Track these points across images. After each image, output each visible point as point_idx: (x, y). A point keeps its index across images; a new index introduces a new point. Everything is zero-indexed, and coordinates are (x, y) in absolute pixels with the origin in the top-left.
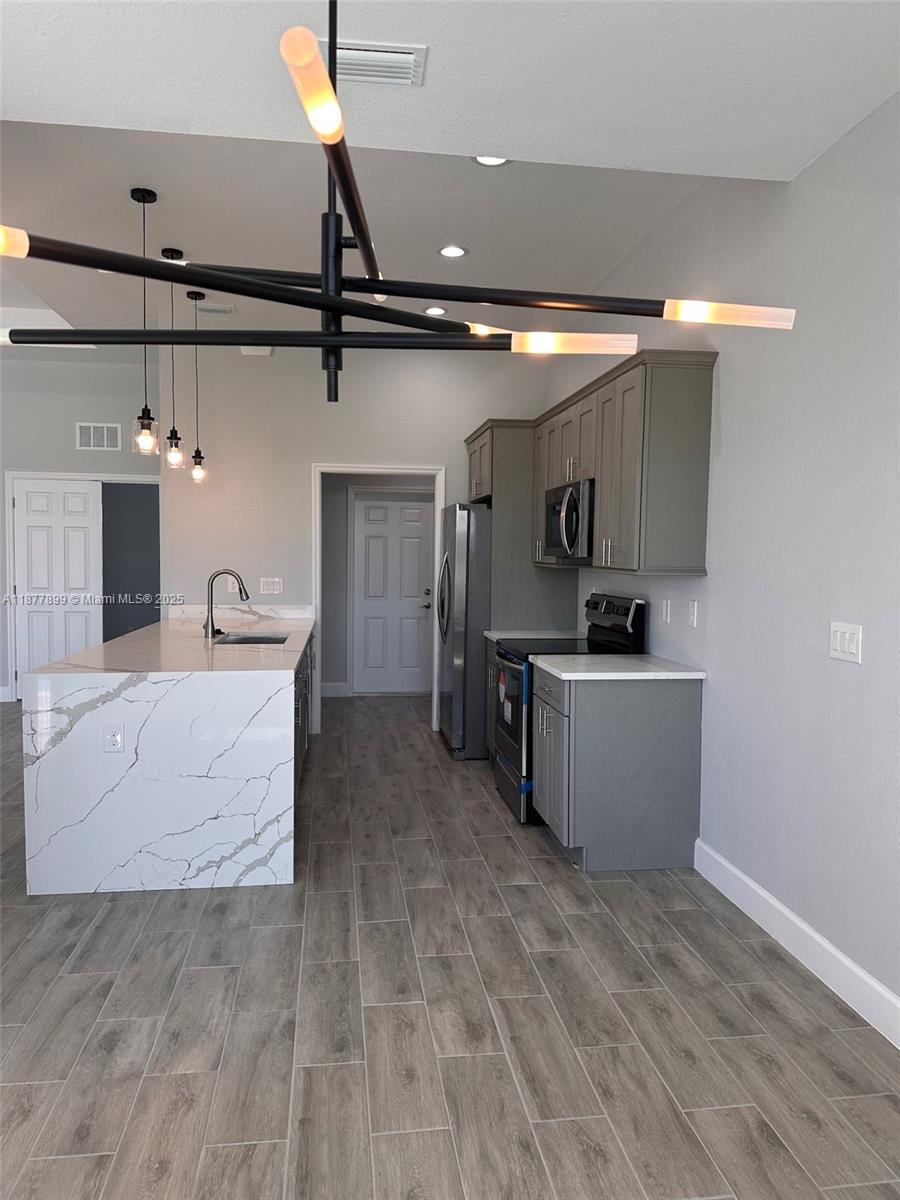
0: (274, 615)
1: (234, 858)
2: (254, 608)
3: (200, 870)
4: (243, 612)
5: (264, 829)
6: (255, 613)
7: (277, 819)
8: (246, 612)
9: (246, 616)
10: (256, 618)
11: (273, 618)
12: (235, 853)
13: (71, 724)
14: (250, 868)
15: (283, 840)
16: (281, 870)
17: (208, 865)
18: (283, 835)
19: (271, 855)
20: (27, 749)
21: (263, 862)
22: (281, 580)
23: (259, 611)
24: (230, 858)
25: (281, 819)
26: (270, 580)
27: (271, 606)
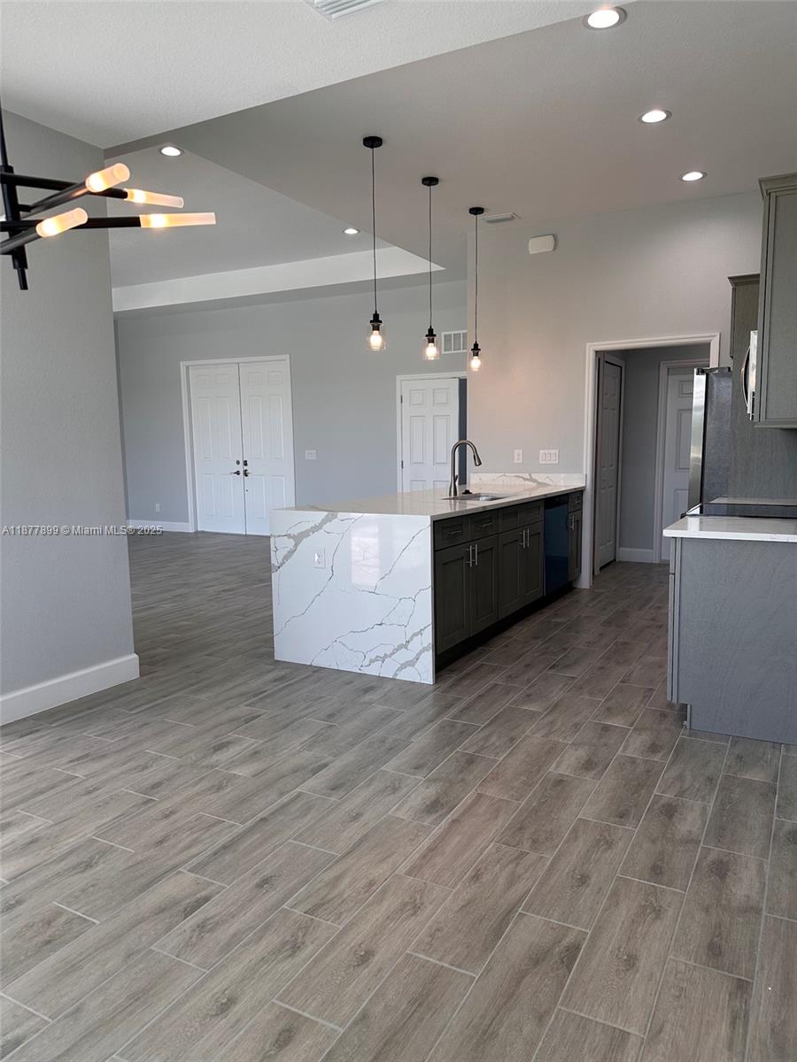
0: (550, 483)
1: (393, 657)
2: (534, 476)
3: (372, 661)
4: (525, 479)
5: (412, 638)
6: (535, 481)
7: (420, 632)
8: (527, 479)
9: (527, 482)
10: (534, 484)
11: (549, 485)
12: (393, 653)
13: (296, 545)
14: (403, 666)
15: (425, 650)
16: (424, 671)
17: (376, 660)
18: (425, 645)
19: (417, 659)
20: (273, 561)
21: (411, 663)
22: (557, 451)
23: (537, 478)
24: (390, 656)
25: (424, 633)
26: (547, 451)
27: (548, 475)
